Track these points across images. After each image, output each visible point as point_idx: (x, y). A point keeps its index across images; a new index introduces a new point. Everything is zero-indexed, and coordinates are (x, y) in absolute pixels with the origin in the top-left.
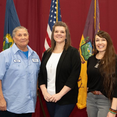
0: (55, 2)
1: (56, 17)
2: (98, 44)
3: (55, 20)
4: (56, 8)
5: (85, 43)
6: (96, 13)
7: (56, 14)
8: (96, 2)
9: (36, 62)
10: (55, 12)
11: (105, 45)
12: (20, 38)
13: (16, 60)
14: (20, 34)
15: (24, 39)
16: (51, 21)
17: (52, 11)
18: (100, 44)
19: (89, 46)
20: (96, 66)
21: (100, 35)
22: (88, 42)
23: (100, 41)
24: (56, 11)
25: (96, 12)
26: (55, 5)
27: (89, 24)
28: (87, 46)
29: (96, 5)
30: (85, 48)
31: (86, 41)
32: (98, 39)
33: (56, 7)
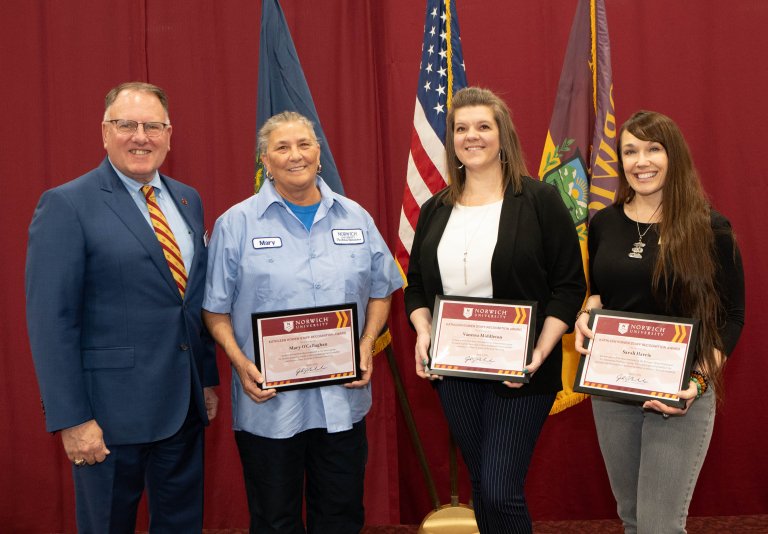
0: (441, 14)
1: (446, 72)
2: (634, 166)
3: (444, 81)
4: (444, 36)
5: (559, 163)
6: (597, 48)
7: (445, 59)
8: (596, 5)
9: (349, 242)
10: (443, 54)
11: (660, 169)
12: (283, 157)
13: (262, 240)
14: (282, 142)
15: (300, 160)
16: (427, 86)
17: (431, 50)
18: (639, 167)
19: (574, 174)
20: (637, 252)
21: (639, 130)
22: (572, 159)
23: (642, 153)
24: (445, 49)
25: (597, 44)
26: (441, 27)
27: (572, 89)
28: (566, 173)
29: (597, 18)
30: (559, 182)
31: (561, 155)
32: (630, 145)
33: (445, 32)
